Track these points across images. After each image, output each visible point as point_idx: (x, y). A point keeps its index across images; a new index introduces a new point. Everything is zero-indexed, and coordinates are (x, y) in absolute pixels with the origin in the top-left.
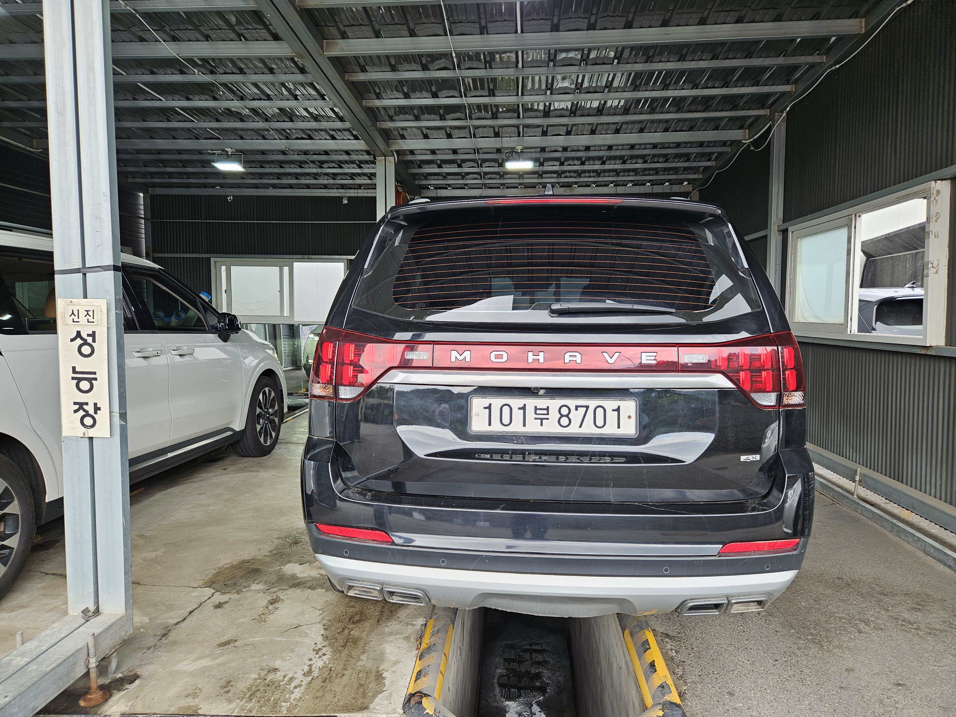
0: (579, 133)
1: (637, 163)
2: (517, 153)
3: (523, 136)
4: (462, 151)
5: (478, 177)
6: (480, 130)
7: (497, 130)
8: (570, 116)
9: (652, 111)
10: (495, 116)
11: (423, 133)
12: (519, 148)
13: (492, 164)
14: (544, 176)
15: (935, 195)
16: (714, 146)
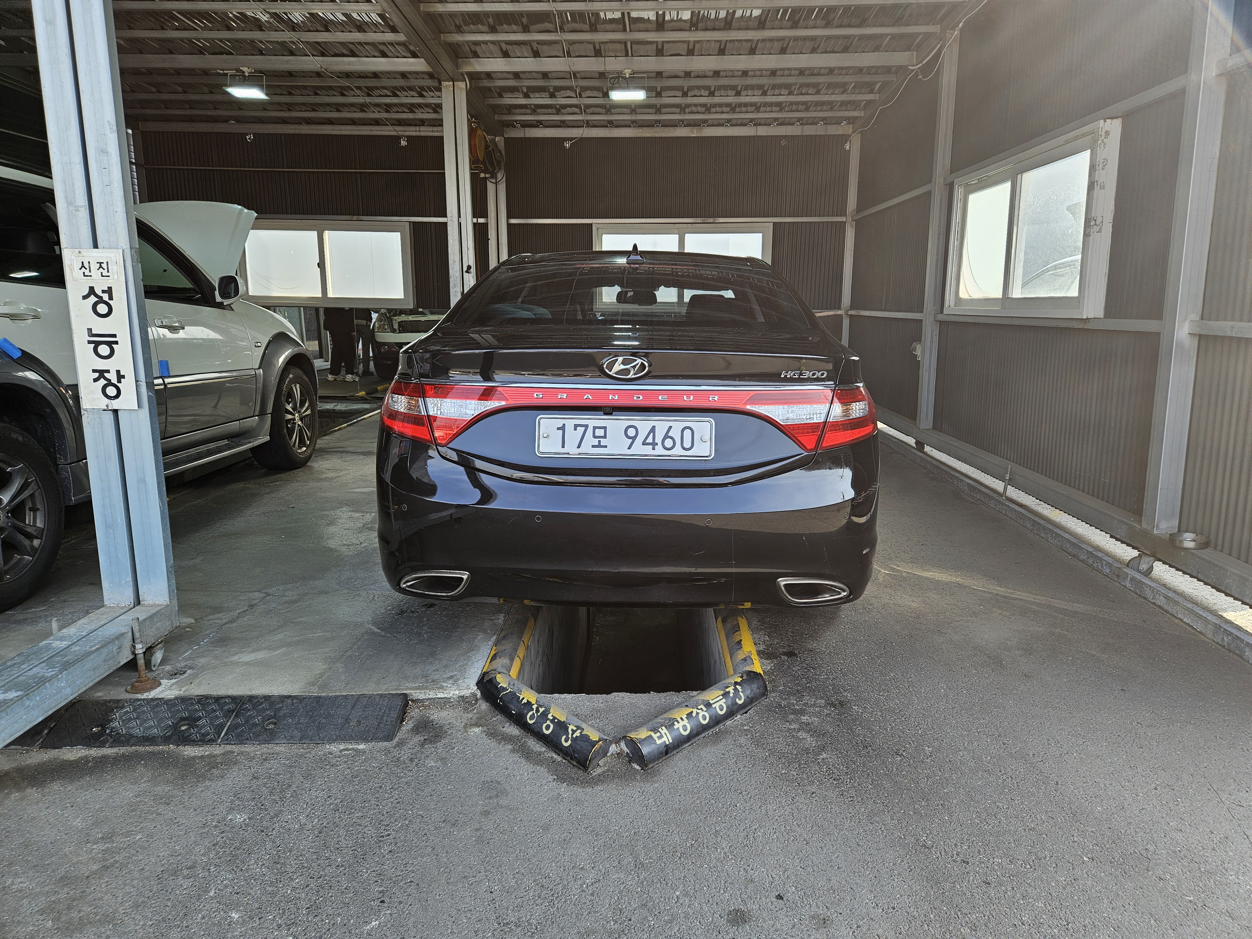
0: (703, 53)
1: (780, 95)
2: (625, 78)
3: (632, 56)
4: (554, 75)
5: (577, 110)
6: (576, 46)
7: (598, 47)
8: (690, 30)
9: (795, 25)
10: (593, 28)
11: (501, 49)
12: (627, 73)
13: (595, 93)
14: (663, 110)
15: (1103, 137)
16: (876, 74)
